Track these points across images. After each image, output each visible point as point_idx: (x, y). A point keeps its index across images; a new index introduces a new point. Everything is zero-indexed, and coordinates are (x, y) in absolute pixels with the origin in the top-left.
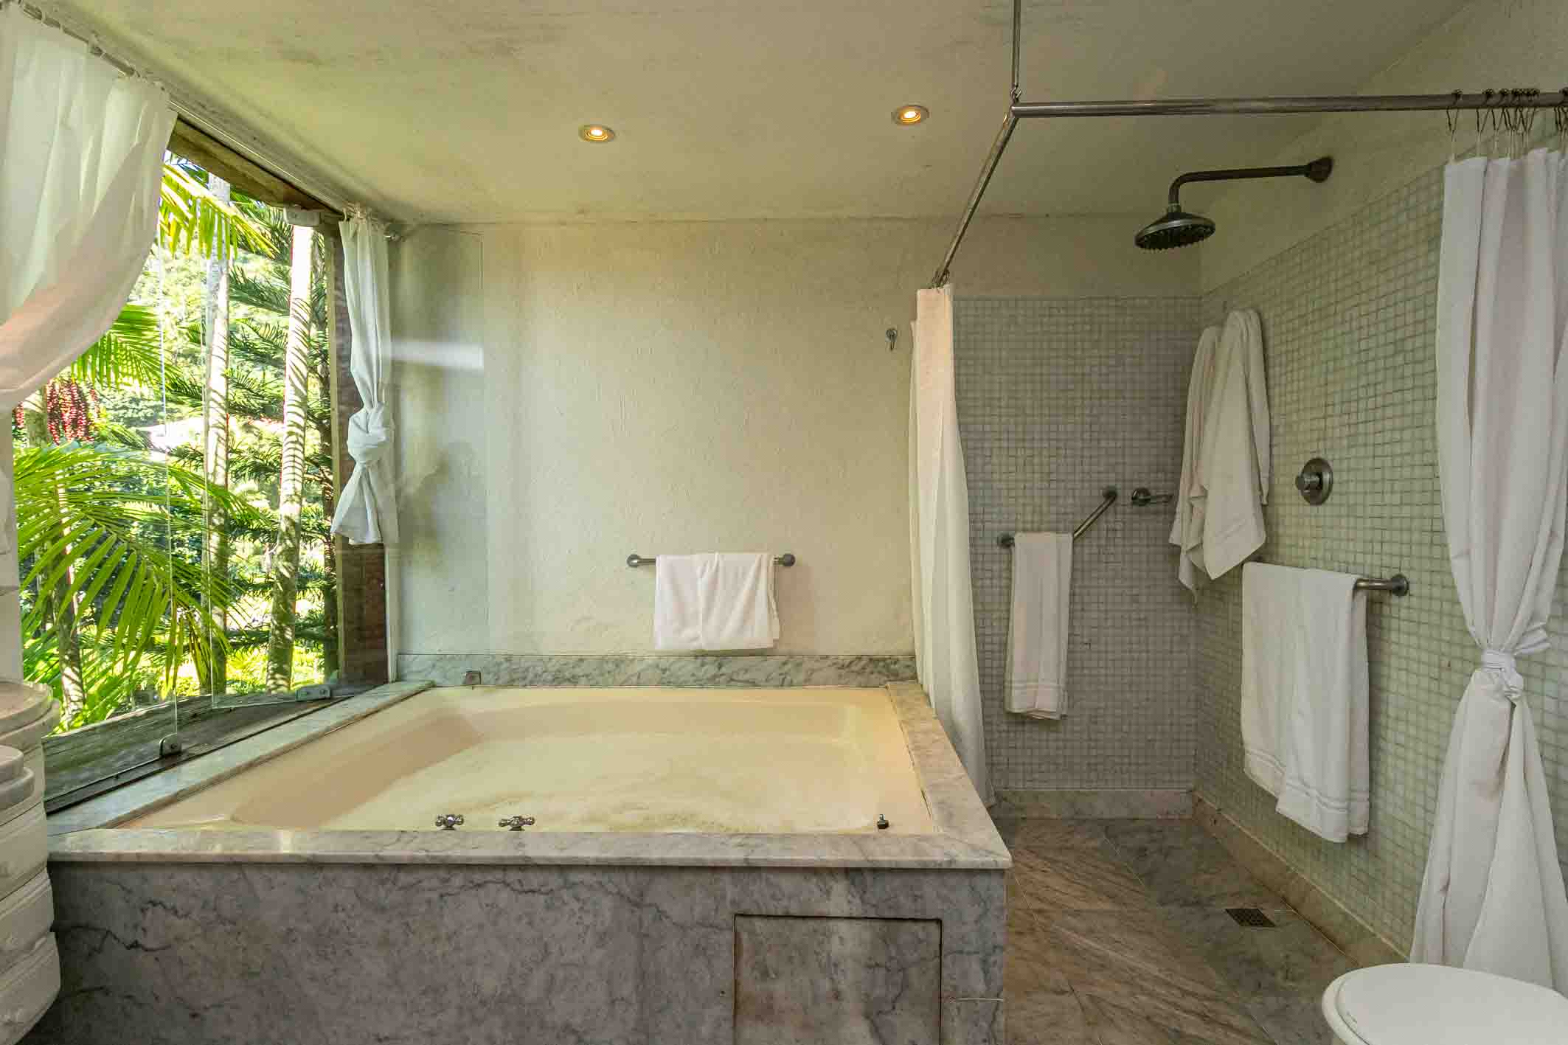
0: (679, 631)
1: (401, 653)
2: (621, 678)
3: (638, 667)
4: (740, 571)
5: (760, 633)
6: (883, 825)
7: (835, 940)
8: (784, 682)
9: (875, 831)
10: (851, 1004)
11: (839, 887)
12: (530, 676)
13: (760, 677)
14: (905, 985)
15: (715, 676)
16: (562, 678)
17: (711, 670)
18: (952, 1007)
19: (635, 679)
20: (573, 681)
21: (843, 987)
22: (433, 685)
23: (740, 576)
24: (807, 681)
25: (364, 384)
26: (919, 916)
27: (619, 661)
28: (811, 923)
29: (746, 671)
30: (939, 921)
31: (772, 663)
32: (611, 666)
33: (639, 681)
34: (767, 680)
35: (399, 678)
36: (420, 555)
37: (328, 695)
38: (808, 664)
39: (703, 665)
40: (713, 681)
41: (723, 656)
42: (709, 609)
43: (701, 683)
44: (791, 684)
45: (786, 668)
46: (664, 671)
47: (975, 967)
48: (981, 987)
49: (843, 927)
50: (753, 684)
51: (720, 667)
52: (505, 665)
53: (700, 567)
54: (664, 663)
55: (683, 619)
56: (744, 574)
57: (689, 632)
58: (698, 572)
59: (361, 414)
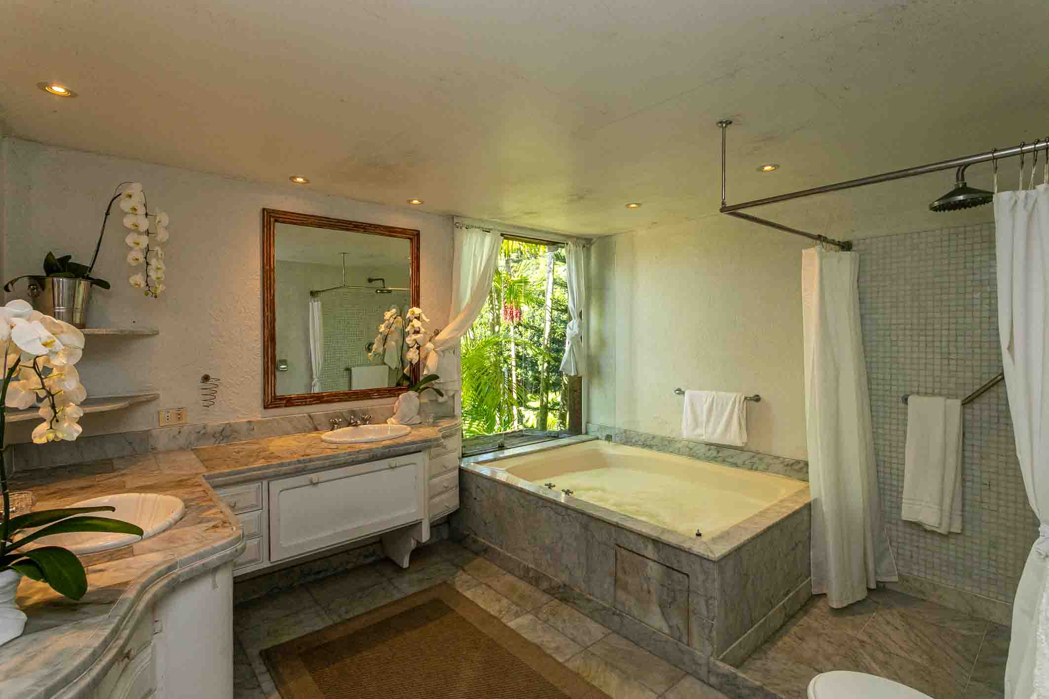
0: (694, 429)
1: (588, 422)
2: (671, 450)
3: (678, 445)
4: (725, 402)
5: (735, 437)
6: (699, 535)
7: (649, 568)
8: (752, 468)
9: (694, 536)
10: (654, 598)
11: (650, 547)
12: (634, 441)
13: (740, 462)
14: (674, 599)
15: (715, 457)
16: (647, 444)
17: (715, 453)
18: (693, 618)
19: (677, 451)
20: (650, 447)
21: (652, 589)
22: (597, 439)
23: (725, 405)
24: (766, 470)
25: (572, 310)
26: (679, 569)
27: (671, 441)
28: (640, 558)
29: (732, 457)
30: (688, 576)
31: (745, 456)
32: (667, 443)
33: (679, 452)
34: (743, 464)
35: (587, 433)
36: (595, 381)
37: (556, 435)
38: (767, 460)
39: (709, 450)
40: (714, 459)
41: (719, 447)
42: (708, 421)
43: (708, 459)
44: (756, 470)
45: (754, 460)
46: (691, 449)
47: (703, 603)
48: (705, 613)
49: (651, 563)
50: (735, 465)
51: (718, 452)
52: (624, 434)
53: (705, 397)
54: (691, 445)
55: (696, 423)
56: (727, 404)
57: (699, 431)
58: (704, 400)
59: (572, 322)
